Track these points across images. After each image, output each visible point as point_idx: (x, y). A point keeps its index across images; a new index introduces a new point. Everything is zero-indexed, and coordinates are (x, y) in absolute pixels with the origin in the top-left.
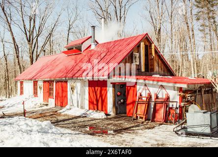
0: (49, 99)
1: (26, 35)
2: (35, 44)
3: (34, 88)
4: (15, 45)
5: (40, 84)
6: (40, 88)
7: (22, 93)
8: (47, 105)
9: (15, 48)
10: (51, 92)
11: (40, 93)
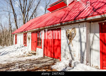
0: (37, 49)
1: (22, 10)
2: (27, 15)
3: (24, 39)
4: (14, 13)
5: (29, 35)
6: (29, 39)
7: (16, 43)
8: (35, 54)
9: (14, 15)
10: (39, 41)
11: (29, 43)
